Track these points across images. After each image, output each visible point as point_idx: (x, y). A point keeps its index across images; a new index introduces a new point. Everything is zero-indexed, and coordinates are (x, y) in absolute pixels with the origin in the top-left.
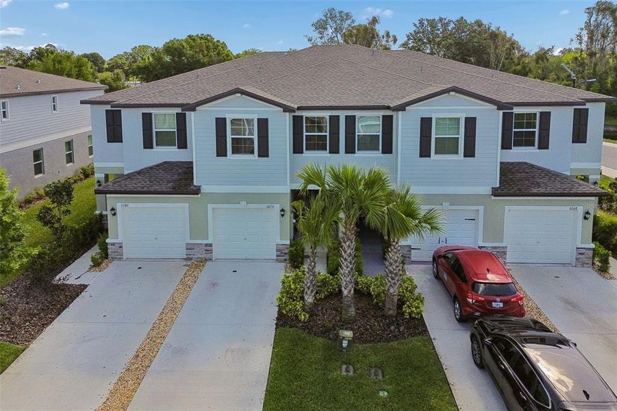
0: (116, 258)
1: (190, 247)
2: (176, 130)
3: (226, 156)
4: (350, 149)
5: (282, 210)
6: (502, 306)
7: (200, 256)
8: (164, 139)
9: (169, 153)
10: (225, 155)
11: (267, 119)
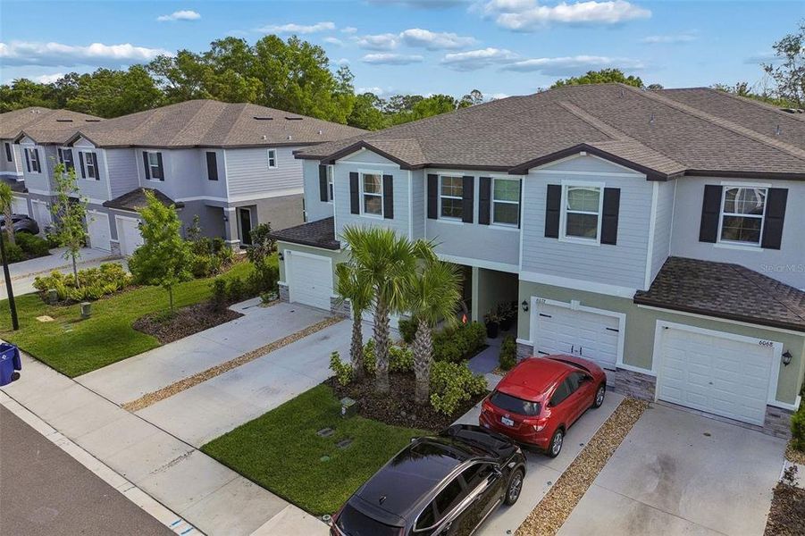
0: (285, 300)
1: (333, 301)
4: (484, 220)
6: (512, 424)
7: (340, 312)
10: (358, 212)
11: (392, 176)
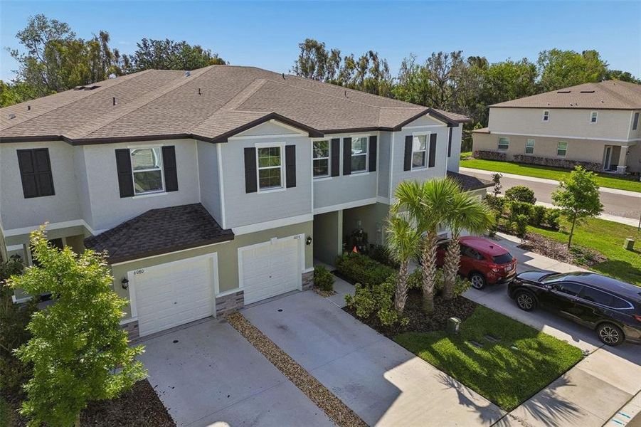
1: (220, 302)
2: (162, 169)
5: (310, 238)
7: (232, 308)
8: (150, 182)
9: (160, 199)
10: (255, 190)
11: (295, 146)
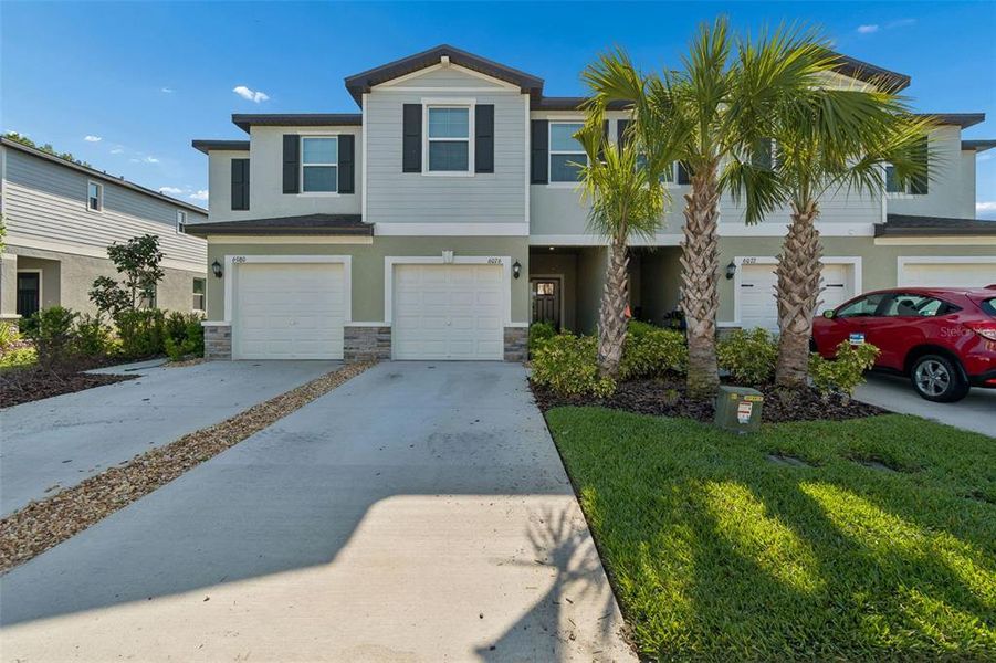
0: (218, 355)
1: (350, 335)
2: (337, 165)
3: (420, 171)
5: (517, 264)
7: (368, 351)
8: (318, 180)
9: (327, 201)
10: (418, 169)
11: (493, 106)
